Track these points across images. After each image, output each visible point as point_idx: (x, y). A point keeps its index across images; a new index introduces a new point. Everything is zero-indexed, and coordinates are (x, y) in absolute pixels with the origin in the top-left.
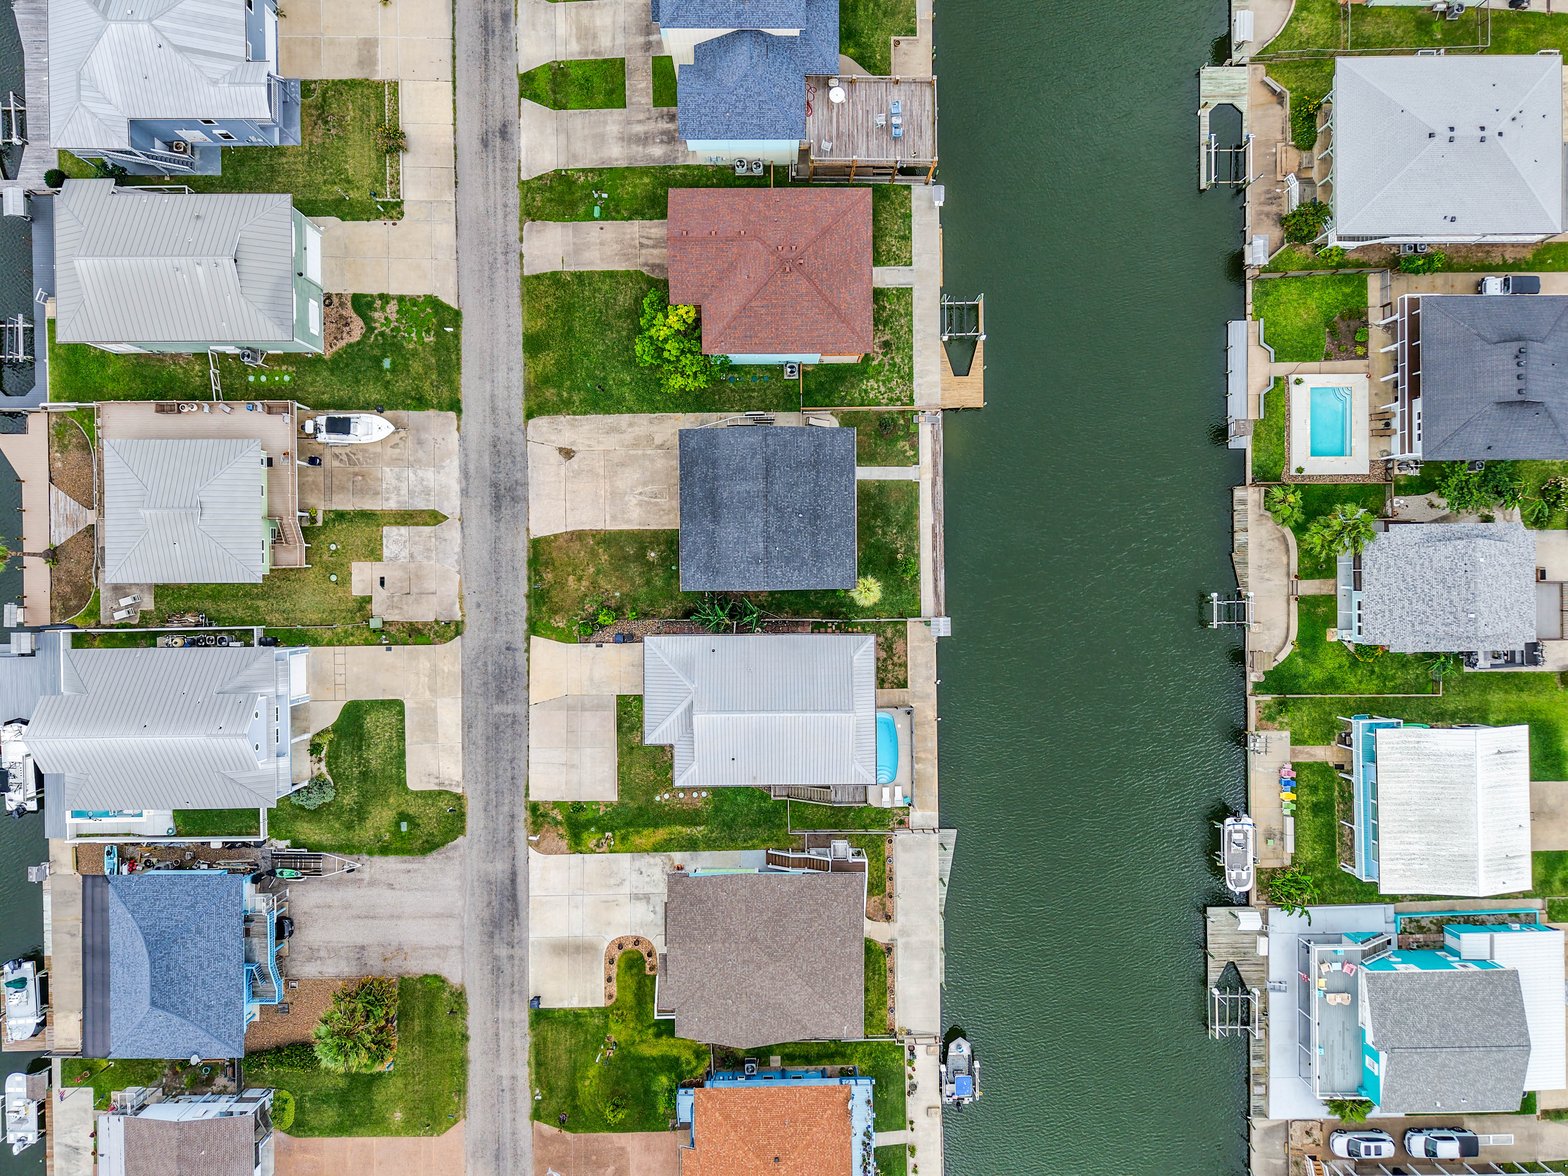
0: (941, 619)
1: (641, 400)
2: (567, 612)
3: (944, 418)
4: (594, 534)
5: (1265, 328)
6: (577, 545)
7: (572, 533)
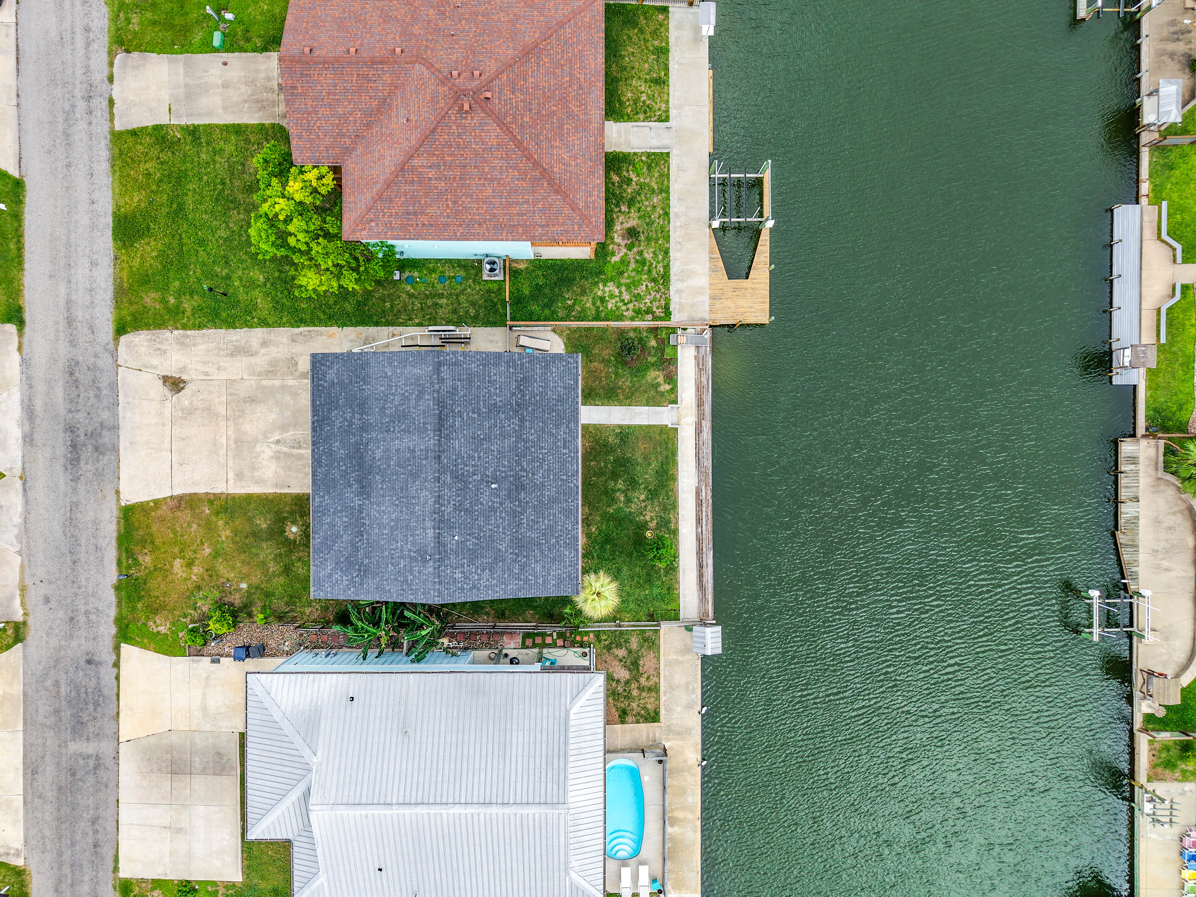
0: (708, 630)
1: (278, 307)
2: (171, 611)
3: (713, 338)
4: (212, 499)
5: (1169, 215)
6: (186, 516)
7: (181, 498)
